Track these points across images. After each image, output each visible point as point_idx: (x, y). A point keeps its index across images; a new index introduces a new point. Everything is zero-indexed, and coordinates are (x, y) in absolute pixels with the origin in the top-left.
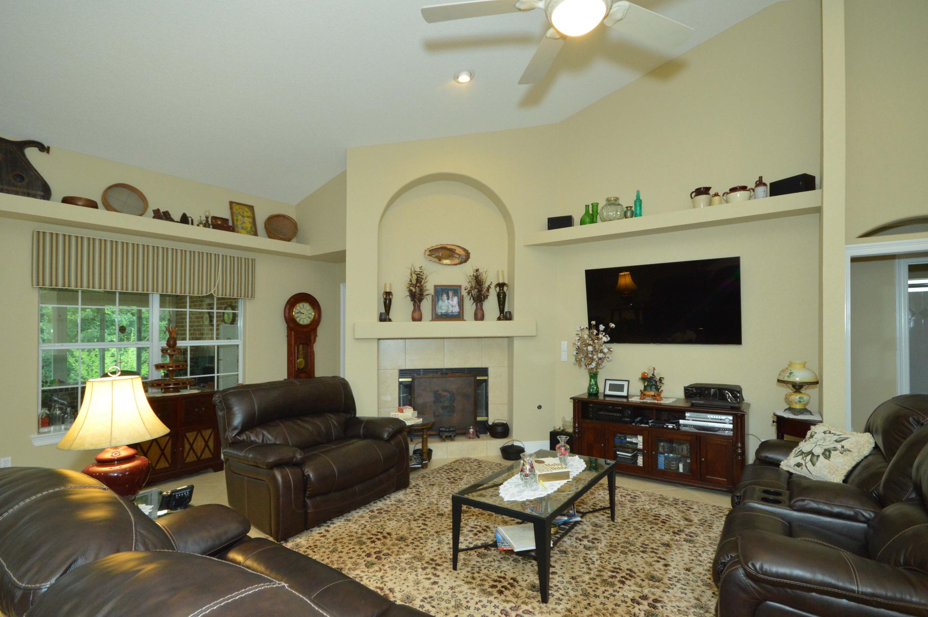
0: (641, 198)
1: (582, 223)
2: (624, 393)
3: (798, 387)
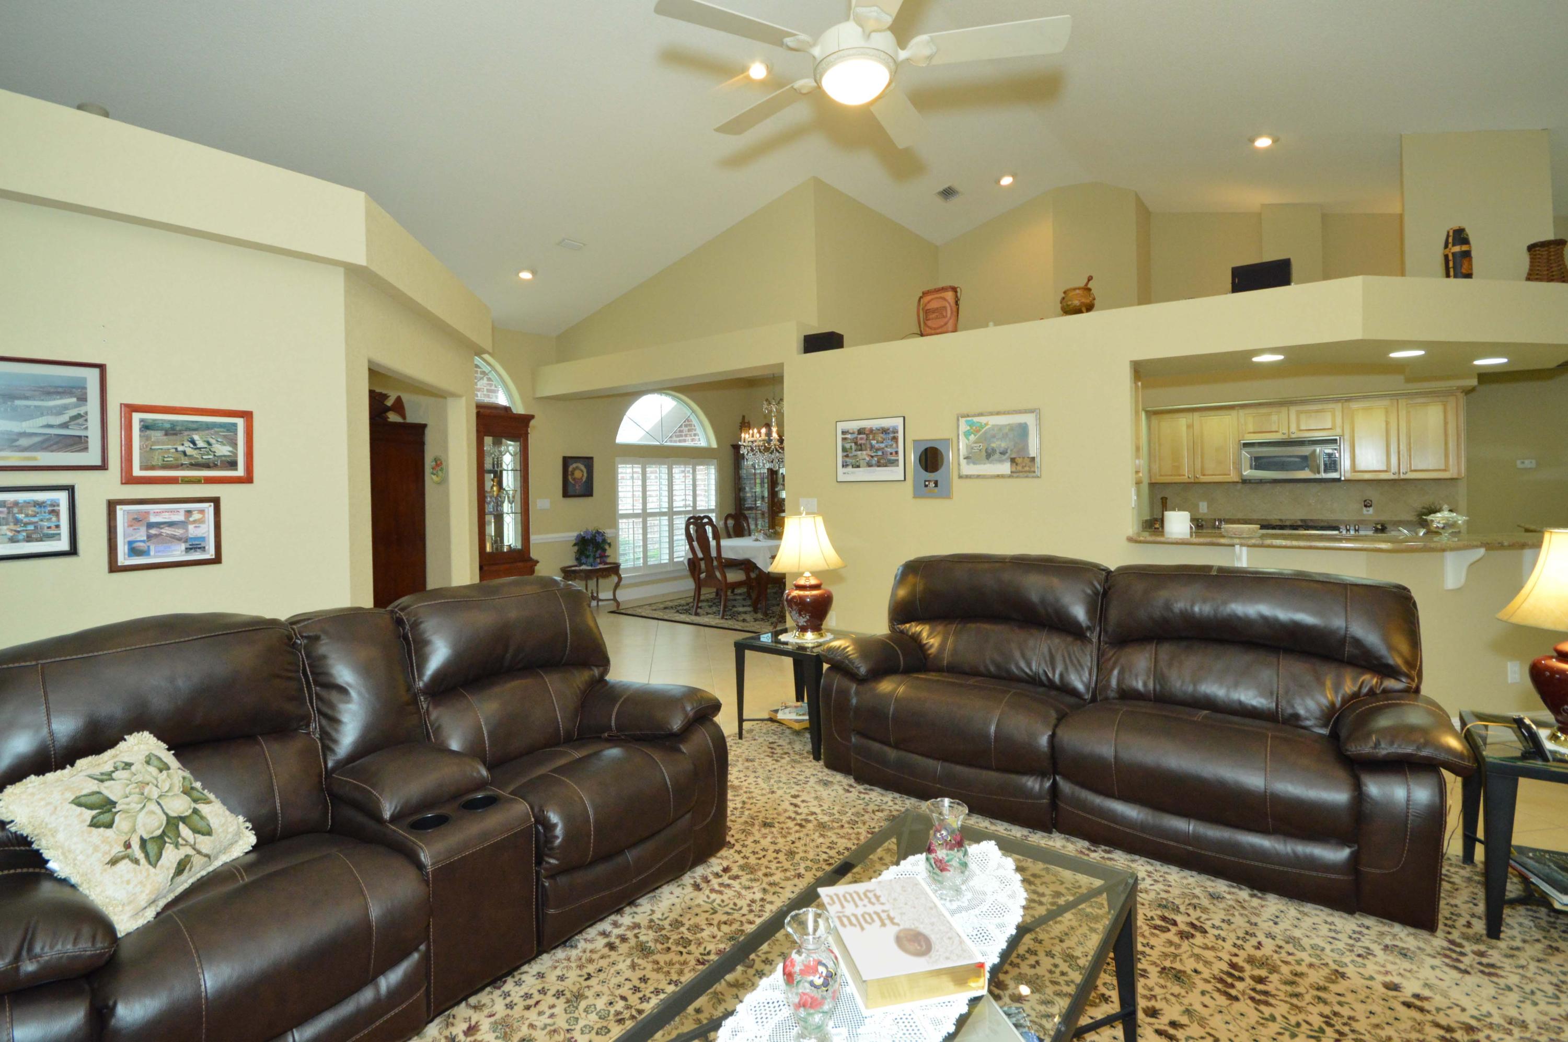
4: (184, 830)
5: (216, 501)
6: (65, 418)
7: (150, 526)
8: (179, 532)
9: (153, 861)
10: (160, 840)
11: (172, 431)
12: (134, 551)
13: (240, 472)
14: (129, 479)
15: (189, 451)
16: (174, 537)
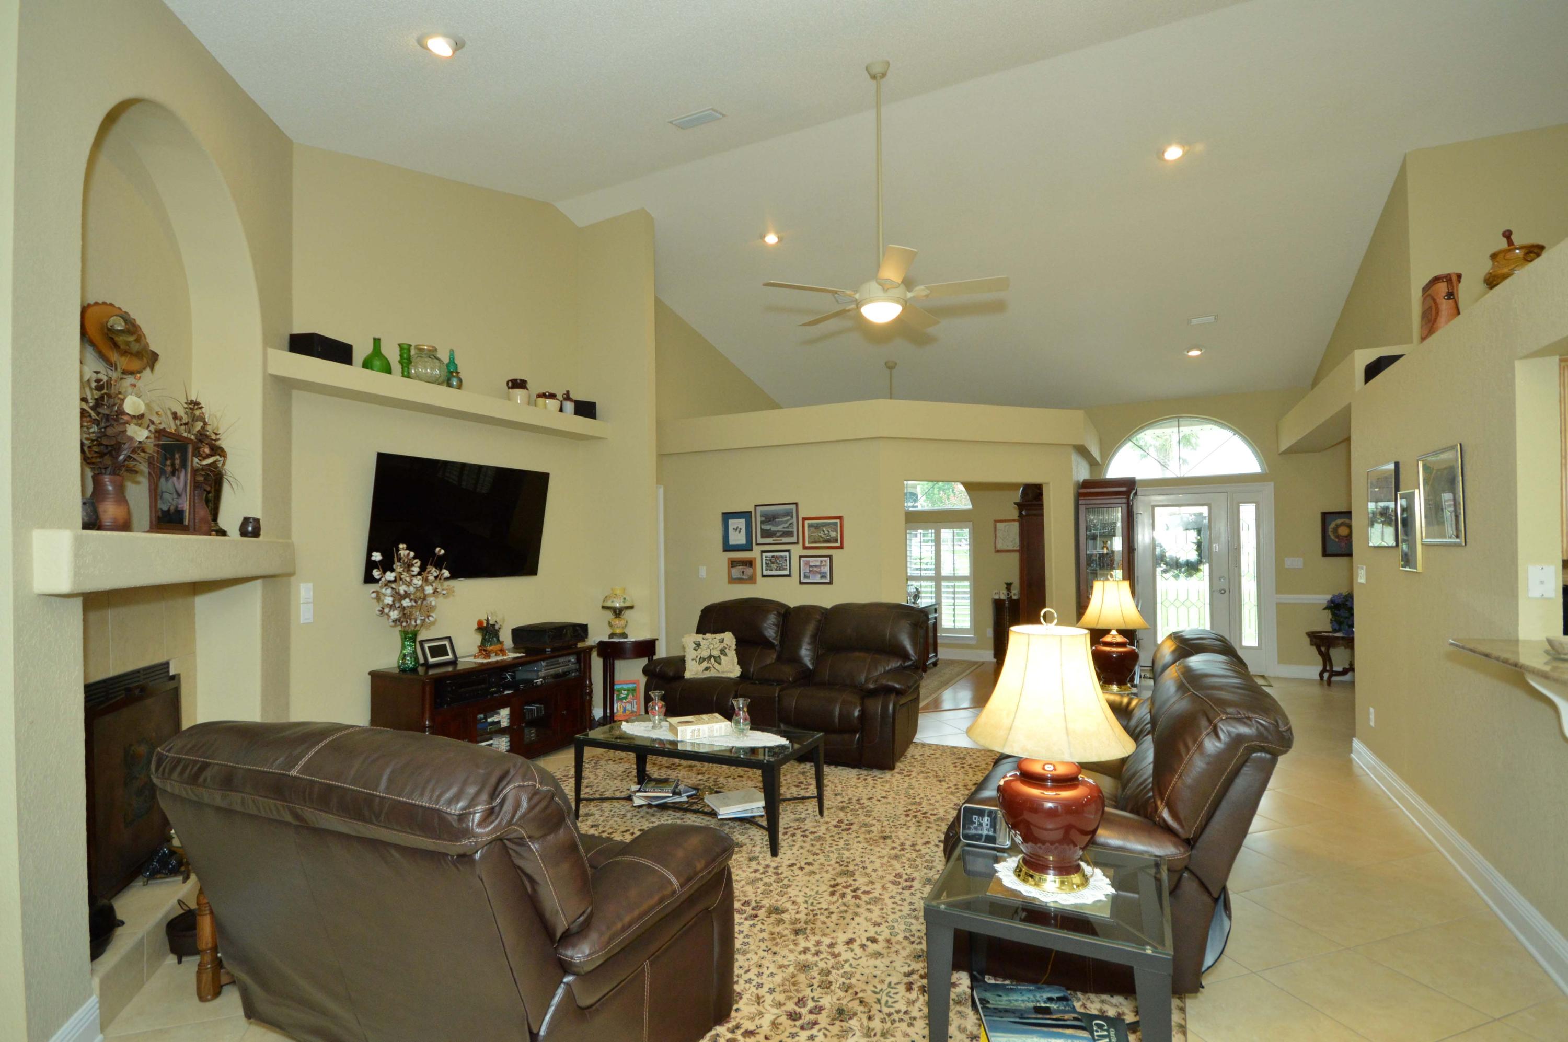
0: (456, 362)
1: (367, 365)
2: (450, 656)
3: (618, 613)
4: (713, 660)
5: (830, 557)
6: (787, 525)
7: (811, 566)
8: (818, 570)
9: (700, 663)
10: (704, 659)
11: (817, 527)
12: (806, 577)
13: (839, 544)
14: (805, 548)
15: (823, 536)
16: (816, 571)
